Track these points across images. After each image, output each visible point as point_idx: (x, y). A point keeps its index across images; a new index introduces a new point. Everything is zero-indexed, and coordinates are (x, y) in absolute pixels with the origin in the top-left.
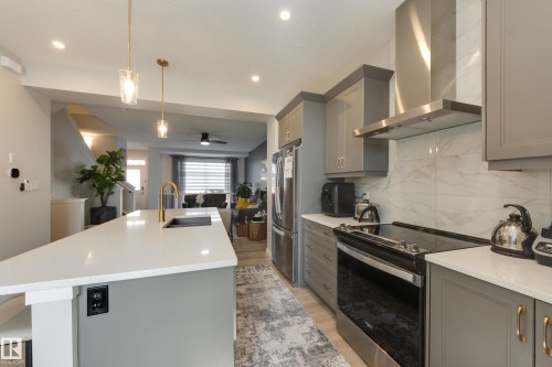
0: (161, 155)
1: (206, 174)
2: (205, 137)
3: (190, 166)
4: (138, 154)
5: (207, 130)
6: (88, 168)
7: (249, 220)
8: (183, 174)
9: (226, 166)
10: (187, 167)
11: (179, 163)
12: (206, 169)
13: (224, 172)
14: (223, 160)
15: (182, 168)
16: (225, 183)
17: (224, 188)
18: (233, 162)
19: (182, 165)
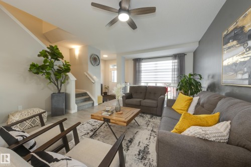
3: (144, 66)
9: (173, 63)
10: (142, 66)
11: (137, 64)
12: (156, 67)
13: (171, 67)
14: (171, 58)
15: (139, 67)
16: (172, 78)
17: (171, 82)
18: (180, 57)
19: (139, 65)
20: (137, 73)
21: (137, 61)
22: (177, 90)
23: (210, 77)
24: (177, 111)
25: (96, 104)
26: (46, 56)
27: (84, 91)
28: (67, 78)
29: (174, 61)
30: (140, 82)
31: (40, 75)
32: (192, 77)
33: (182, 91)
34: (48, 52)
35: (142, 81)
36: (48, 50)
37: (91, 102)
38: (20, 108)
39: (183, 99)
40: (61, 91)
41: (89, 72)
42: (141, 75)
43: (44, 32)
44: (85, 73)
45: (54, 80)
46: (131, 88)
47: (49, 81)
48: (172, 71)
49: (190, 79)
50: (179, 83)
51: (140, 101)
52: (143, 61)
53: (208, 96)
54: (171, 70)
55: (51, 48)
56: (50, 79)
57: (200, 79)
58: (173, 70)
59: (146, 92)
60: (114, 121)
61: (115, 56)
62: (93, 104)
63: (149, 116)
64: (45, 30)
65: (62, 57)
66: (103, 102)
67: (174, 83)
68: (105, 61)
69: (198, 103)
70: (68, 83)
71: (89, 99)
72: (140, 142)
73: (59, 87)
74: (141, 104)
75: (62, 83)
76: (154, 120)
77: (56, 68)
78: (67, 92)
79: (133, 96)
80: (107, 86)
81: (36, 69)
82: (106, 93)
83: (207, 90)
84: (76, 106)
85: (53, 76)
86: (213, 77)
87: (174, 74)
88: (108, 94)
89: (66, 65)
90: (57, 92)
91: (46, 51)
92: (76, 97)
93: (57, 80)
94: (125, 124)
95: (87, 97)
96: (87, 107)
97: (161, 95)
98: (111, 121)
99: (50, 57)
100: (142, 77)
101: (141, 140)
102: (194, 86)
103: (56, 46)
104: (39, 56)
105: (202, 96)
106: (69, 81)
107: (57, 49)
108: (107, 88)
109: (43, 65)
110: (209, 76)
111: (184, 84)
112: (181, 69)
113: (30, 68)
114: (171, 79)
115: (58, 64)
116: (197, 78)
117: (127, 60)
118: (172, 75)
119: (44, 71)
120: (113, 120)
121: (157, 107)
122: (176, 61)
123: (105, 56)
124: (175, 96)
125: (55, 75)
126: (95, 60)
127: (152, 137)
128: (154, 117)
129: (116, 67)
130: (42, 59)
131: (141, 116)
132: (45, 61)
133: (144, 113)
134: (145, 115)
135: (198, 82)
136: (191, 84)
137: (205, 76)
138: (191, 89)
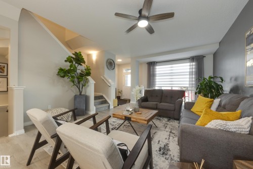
3: (159, 69)
9: (190, 66)
10: (157, 70)
11: (152, 68)
12: (172, 70)
13: (189, 70)
14: (188, 61)
15: (154, 71)
16: (190, 81)
17: (188, 86)
18: (198, 60)
19: (154, 69)
20: (151, 76)
21: (151, 65)
22: (196, 93)
23: (233, 79)
24: (196, 113)
25: (112, 107)
26: (71, 61)
27: (101, 94)
28: (87, 81)
29: (191, 64)
30: (155, 86)
31: (66, 78)
32: (212, 80)
33: (202, 94)
34: (73, 58)
35: (157, 85)
36: (74, 56)
37: (107, 105)
38: (49, 107)
39: (203, 100)
40: (82, 94)
41: (105, 76)
42: (156, 79)
43: (66, 40)
44: (102, 77)
45: (77, 82)
46: (146, 92)
47: (72, 84)
48: (190, 75)
49: (210, 81)
50: (198, 86)
51: (157, 104)
52: (158, 64)
53: (229, 98)
54: (188, 73)
55: (76, 54)
56: (73, 82)
57: (222, 82)
58: (191, 73)
59: (162, 96)
60: (135, 120)
61: (129, 60)
62: (109, 106)
63: (166, 119)
64: (68, 38)
65: (84, 62)
66: (118, 105)
67: (192, 87)
68: (119, 65)
69: (219, 105)
70: (88, 86)
71: (105, 102)
72: (159, 141)
73: (81, 90)
74: (158, 107)
75: (83, 86)
76: (171, 123)
77: (79, 71)
78: (87, 94)
79: (149, 100)
80: (120, 91)
81: (63, 73)
82: (120, 97)
83: (230, 93)
84: (95, 108)
85: (76, 80)
86: (236, 79)
87: (192, 78)
88: (121, 98)
89: (87, 69)
90: (79, 94)
91: (72, 57)
92: (95, 99)
93: (79, 83)
94: (146, 122)
95: (104, 100)
96: (104, 109)
97: (178, 98)
98: (132, 119)
99: (74, 63)
100: (157, 80)
101: (161, 139)
102: (215, 89)
103: (80, 52)
104: (66, 61)
105: (223, 98)
106: (89, 83)
107: (81, 55)
108: (120, 92)
109: (69, 70)
110: (231, 79)
111: (204, 87)
112: (199, 72)
113: (58, 72)
114: (188, 83)
115: (81, 68)
116: (218, 81)
117: (141, 64)
118: (190, 78)
119: (69, 75)
120: (134, 118)
121: (174, 110)
122: (194, 64)
123: (119, 60)
124: (193, 99)
125: (78, 78)
126: (111, 64)
127: (171, 138)
128: (171, 120)
129: (130, 71)
130: (68, 64)
131: (157, 119)
132: (71, 66)
133: (160, 116)
134: (161, 119)
135: (219, 85)
136: (211, 87)
137: (227, 79)
138: (212, 92)
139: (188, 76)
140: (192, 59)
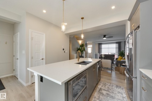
0: (96, 44)
1: (108, 48)
2: (105, 36)
4: (90, 44)
5: (105, 34)
6: (79, 48)
7: (120, 65)
8: (101, 48)
9: (116, 45)
12: (109, 46)
19: (101, 46)
22: (118, 56)
42: (102, 50)
52: (103, 44)
59: (107, 56)
67: (117, 53)
87: (117, 50)
97: (113, 57)
111: (121, 54)
112: (119, 47)
139: (115, 49)
140: (117, 43)
